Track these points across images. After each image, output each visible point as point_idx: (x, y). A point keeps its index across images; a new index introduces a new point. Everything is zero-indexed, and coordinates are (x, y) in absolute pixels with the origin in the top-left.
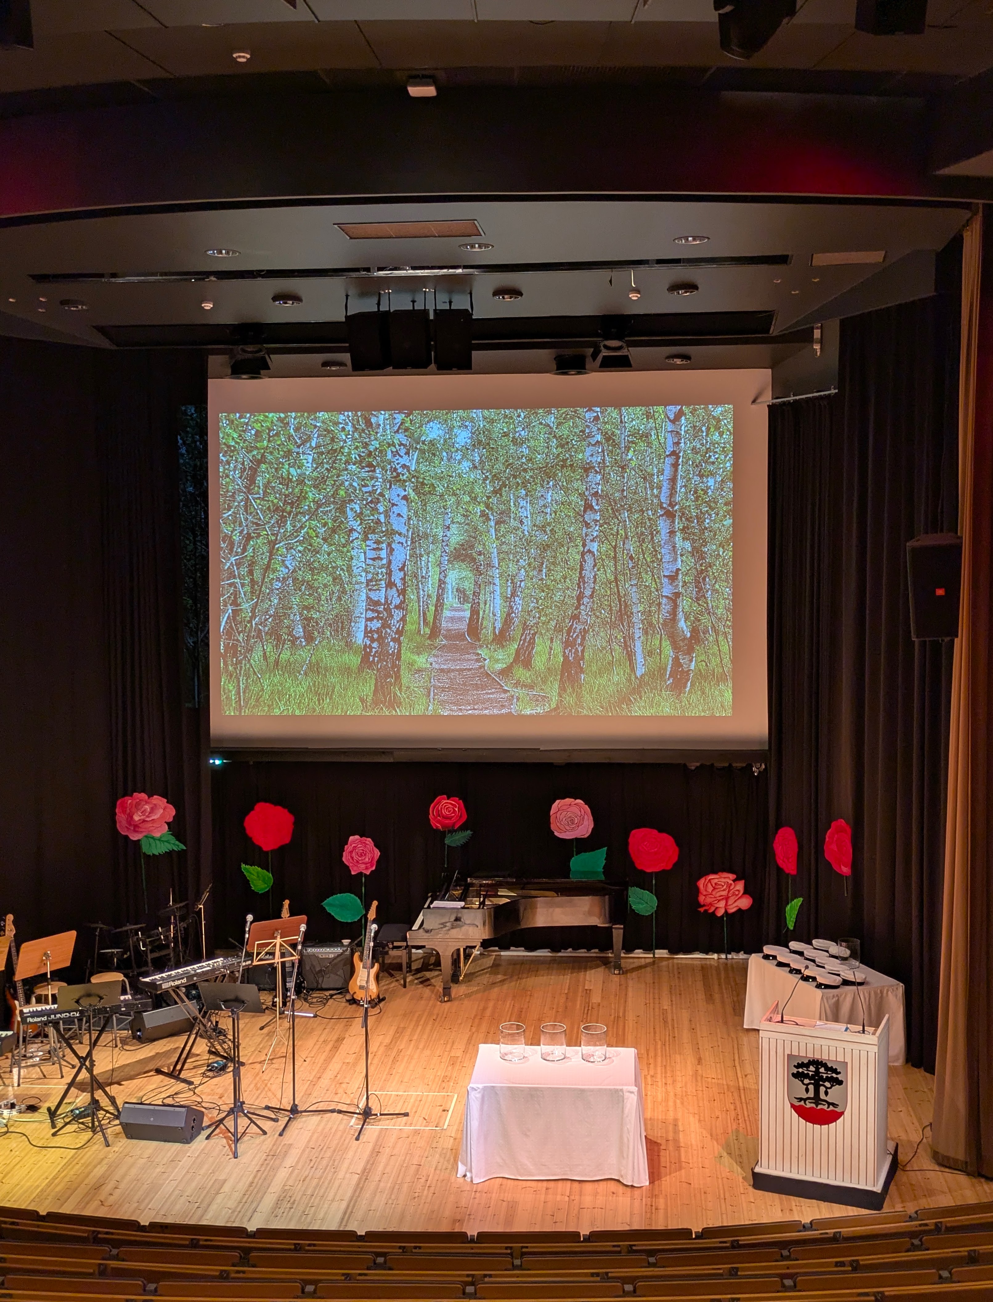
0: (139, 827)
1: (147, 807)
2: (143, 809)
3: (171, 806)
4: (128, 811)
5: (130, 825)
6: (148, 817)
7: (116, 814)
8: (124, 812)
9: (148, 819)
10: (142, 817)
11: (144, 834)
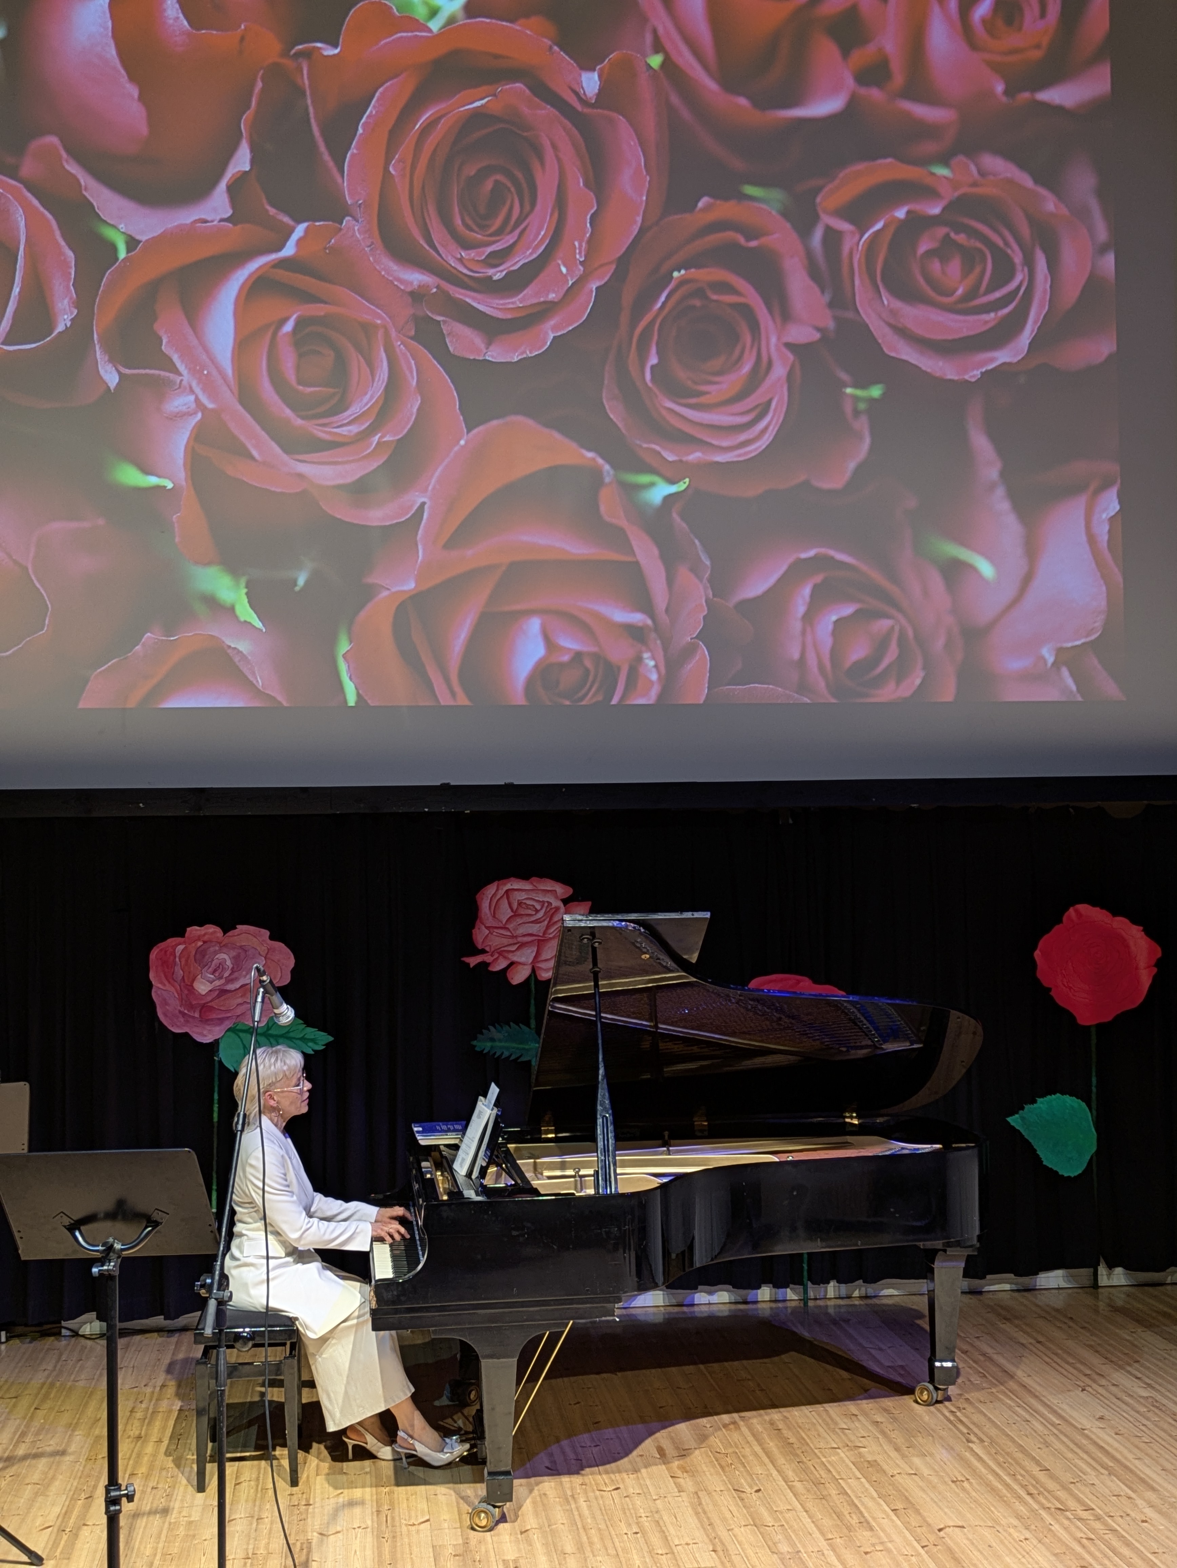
0: (212, 1009)
1: (225, 958)
2: (215, 962)
3: (280, 945)
4: (179, 973)
5: (192, 1007)
6: (229, 980)
7: (150, 985)
8: (170, 977)
9: (231, 987)
10: (217, 983)
11: (228, 1024)
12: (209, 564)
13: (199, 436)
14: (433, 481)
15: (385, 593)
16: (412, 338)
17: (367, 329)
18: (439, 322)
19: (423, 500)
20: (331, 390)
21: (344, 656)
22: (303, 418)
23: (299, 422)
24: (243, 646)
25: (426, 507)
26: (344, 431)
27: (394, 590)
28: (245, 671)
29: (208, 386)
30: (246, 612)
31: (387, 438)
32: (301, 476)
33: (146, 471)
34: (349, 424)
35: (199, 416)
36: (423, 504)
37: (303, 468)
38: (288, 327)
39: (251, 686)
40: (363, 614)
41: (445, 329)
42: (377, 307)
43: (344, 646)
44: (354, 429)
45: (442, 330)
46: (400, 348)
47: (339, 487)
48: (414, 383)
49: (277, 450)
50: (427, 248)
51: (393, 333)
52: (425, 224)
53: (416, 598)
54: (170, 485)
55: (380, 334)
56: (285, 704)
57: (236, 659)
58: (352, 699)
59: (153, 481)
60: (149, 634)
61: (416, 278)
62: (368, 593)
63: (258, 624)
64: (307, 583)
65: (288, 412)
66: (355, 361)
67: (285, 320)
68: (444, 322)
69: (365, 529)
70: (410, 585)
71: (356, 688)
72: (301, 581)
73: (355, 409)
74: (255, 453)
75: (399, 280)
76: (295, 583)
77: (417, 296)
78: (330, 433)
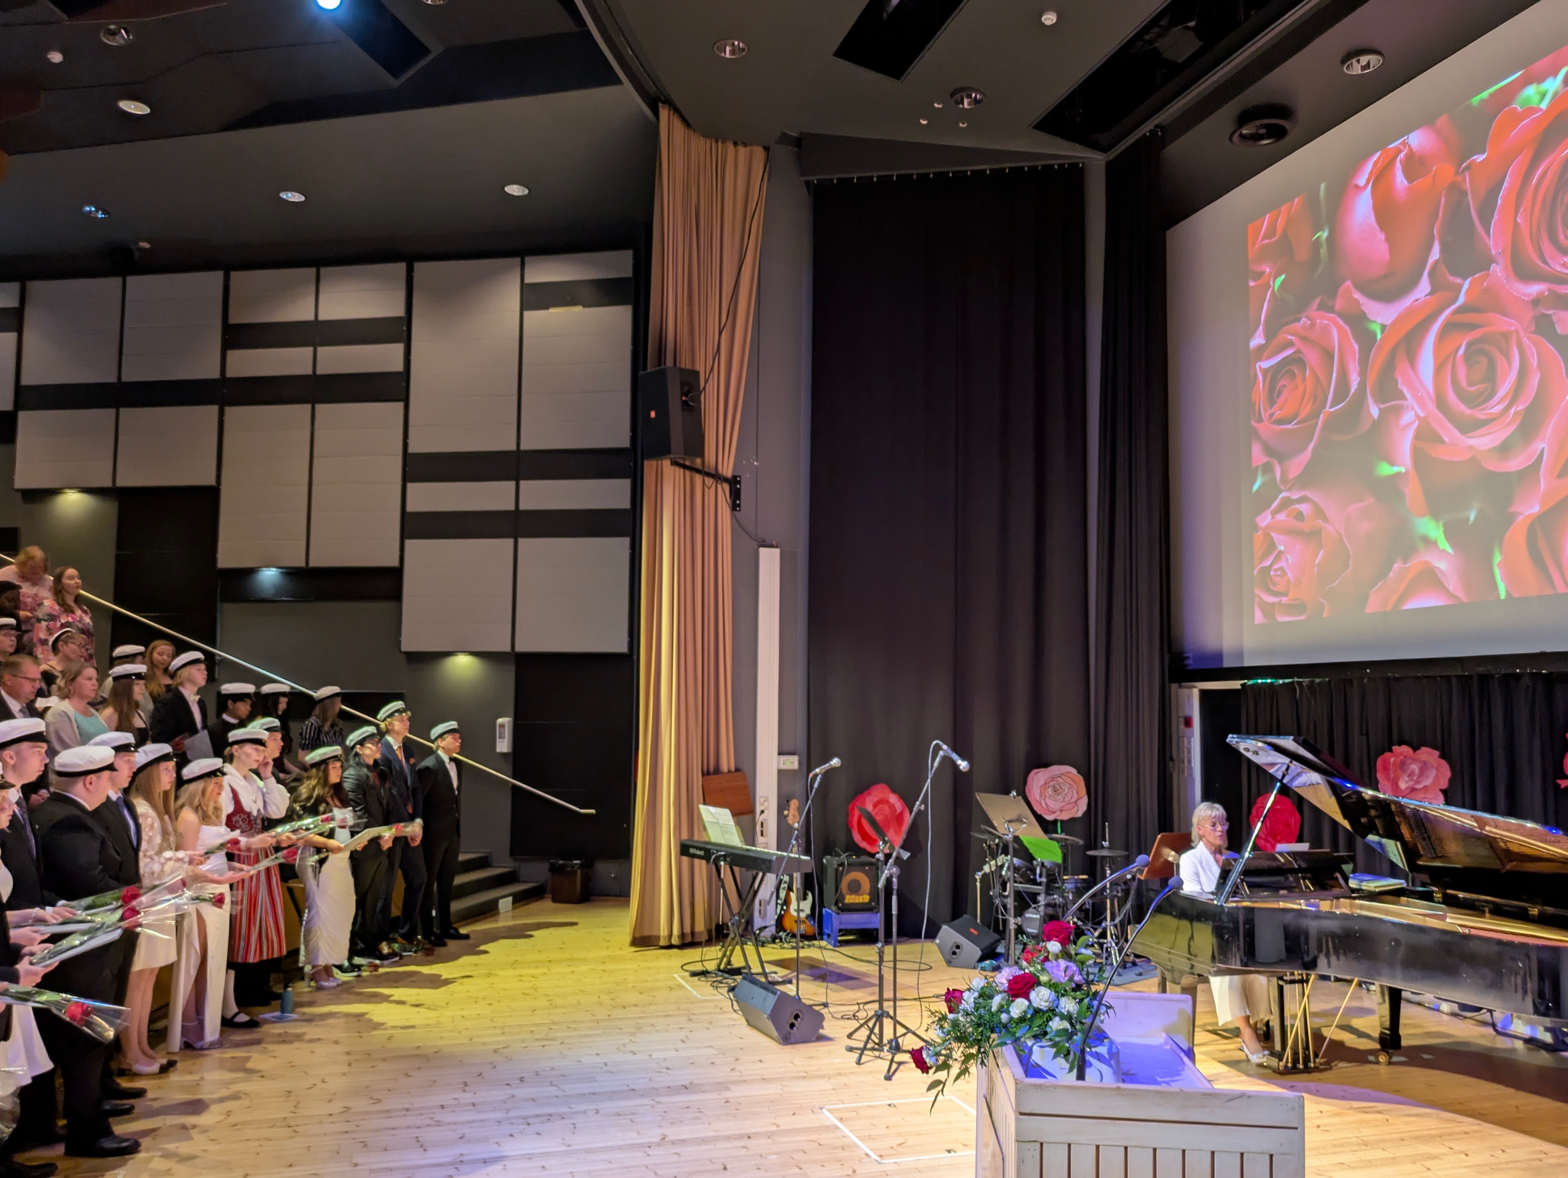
12: (1423, 515)
13: (1418, 436)
14: (1550, 430)
15: (1521, 517)
16: (1534, 333)
17: (1506, 336)
18: (1550, 315)
19: (1543, 446)
20: (1486, 385)
21: (1498, 565)
22: (1470, 408)
23: (1468, 412)
24: (1442, 565)
25: (1545, 450)
26: (1494, 410)
27: (1527, 513)
28: (1444, 581)
29: (1422, 404)
30: (1444, 544)
31: (1520, 408)
32: (1470, 447)
33: (1392, 464)
34: (1498, 404)
35: (1417, 423)
36: (1543, 449)
37: (1472, 442)
38: (1461, 351)
39: (1447, 590)
40: (1508, 534)
41: (1554, 318)
42: (1511, 318)
43: (1497, 558)
44: (1500, 407)
45: (1552, 320)
46: (1526, 341)
47: (1490, 450)
48: (1535, 364)
49: (1457, 433)
50: (1541, 264)
51: (1522, 333)
52: (1540, 249)
53: (1541, 518)
54: (1403, 470)
55: (1514, 336)
56: (1465, 601)
57: (1439, 575)
58: (1503, 595)
59: (1396, 469)
60: (1396, 565)
61: (1535, 289)
62: (1511, 518)
63: (1449, 550)
64: (1476, 518)
65: (1463, 407)
66: (1500, 359)
67: (1461, 346)
68: (1554, 313)
69: (1508, 474)
70: (1536, 509)
71: (1506, 587)
72: (1472, 518)
73: (1501, 393)
74: (1446, 439)
75: (1525, 295)
76: (1468, 519)
77: (1536, 302)
78: (1487, 414)
